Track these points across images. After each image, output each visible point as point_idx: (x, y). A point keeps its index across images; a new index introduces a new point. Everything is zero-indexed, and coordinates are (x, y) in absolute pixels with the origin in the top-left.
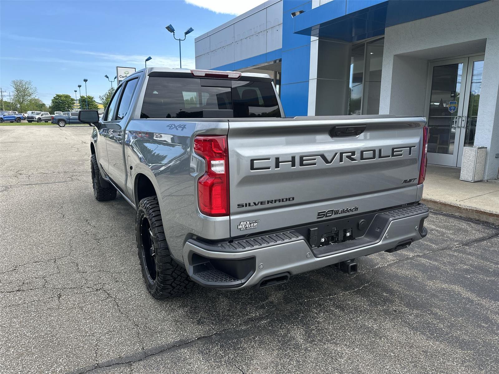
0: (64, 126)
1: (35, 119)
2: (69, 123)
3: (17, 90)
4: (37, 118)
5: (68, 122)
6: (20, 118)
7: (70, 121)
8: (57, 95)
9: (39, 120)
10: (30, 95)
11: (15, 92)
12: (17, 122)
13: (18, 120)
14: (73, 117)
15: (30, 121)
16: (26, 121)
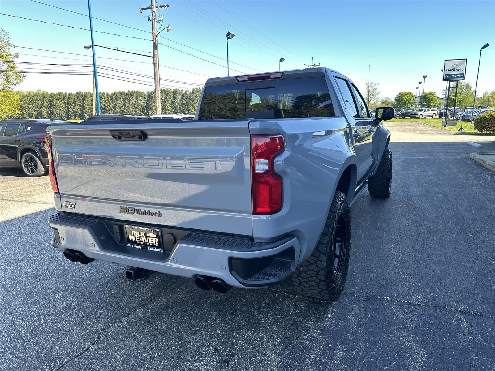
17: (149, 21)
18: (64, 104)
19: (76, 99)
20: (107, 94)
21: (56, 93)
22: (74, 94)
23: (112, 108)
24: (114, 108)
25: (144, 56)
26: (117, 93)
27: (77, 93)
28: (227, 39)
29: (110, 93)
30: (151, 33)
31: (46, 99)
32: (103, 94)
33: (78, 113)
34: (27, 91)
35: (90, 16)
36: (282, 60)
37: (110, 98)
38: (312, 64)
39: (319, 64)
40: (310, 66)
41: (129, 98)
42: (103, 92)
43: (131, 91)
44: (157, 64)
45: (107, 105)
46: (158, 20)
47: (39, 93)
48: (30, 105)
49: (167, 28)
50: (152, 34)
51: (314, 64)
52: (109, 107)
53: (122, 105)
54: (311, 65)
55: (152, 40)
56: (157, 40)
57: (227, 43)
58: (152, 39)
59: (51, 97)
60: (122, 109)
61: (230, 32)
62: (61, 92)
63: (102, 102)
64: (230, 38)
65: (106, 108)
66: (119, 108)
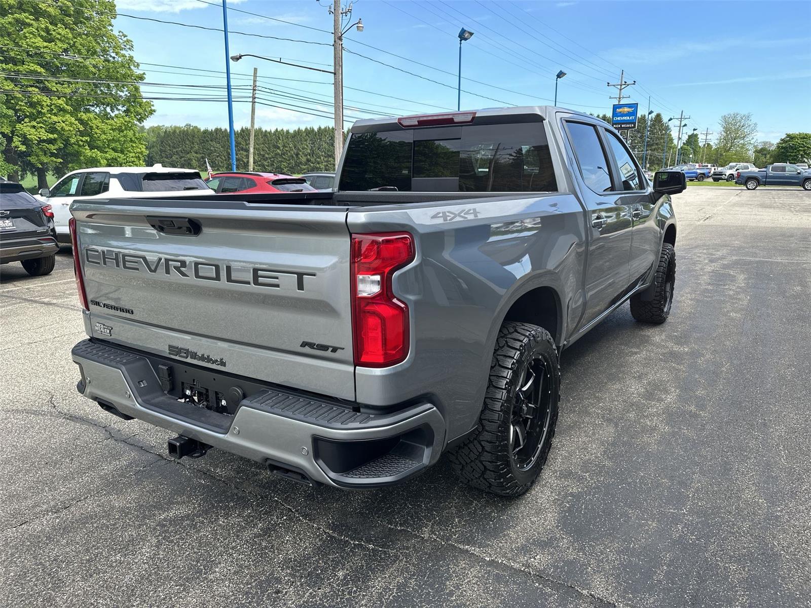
0: (754, 189)
1: (724, 176)
2: (765, 184)
3: (727, 130)
4: (727, 174)
5: (763, 181)
6: (704, 174)
7: (767, 180)
8: (788, 136)
9: (731, 177)
10: (744, 137)
11: (723, 133)
12: (699, 181)
13: (701, 177)
14: (773, 174)
15: (716, 180)
16: (711, 180)
17: (330, 13)
18: (222, 147)
19: (240, 139)
20: (288, 132)
21: (212, 130)
22: (238, 131)
23: (294, 156)
24: (297, 155)
25: (320, 70)
26: (302, 131)
27: (242, 130)
28: (461, 41)
29: (291, 131)
30: (332, 33)
31: (196, 140)
32: (282, 133)
33: (243, 161)
34: (171, 127)
35: (224, 7)
36: (560, 75)
37: (290, 140)
38: (621, 82)
39: (635, 82)
40: (617, 85)
41: (321, 139)
42: (281, 129)
43: (323, 127)
44: (339, 85)
45: (286, 151)
46: (344, 11)
47: (187, 130)
48: (175, 148)
49: (357, 25)
50: (333, 35)
51: (625, 82)
52: (289, 154)
53: (309, 151)
54: (620, 84)
55: (333, 45)
56: (342, 44)
57: (460, 48)
58: (333, 43)
59: (205, 137)
60: (309, 157)
61: (465, 29)
62: (219, 127)
63: (279, 145)
64: (466, 39)
65: (284, 155)
66: (305, 156)
